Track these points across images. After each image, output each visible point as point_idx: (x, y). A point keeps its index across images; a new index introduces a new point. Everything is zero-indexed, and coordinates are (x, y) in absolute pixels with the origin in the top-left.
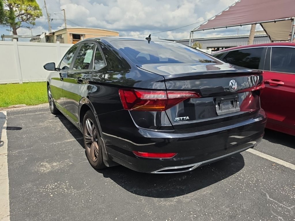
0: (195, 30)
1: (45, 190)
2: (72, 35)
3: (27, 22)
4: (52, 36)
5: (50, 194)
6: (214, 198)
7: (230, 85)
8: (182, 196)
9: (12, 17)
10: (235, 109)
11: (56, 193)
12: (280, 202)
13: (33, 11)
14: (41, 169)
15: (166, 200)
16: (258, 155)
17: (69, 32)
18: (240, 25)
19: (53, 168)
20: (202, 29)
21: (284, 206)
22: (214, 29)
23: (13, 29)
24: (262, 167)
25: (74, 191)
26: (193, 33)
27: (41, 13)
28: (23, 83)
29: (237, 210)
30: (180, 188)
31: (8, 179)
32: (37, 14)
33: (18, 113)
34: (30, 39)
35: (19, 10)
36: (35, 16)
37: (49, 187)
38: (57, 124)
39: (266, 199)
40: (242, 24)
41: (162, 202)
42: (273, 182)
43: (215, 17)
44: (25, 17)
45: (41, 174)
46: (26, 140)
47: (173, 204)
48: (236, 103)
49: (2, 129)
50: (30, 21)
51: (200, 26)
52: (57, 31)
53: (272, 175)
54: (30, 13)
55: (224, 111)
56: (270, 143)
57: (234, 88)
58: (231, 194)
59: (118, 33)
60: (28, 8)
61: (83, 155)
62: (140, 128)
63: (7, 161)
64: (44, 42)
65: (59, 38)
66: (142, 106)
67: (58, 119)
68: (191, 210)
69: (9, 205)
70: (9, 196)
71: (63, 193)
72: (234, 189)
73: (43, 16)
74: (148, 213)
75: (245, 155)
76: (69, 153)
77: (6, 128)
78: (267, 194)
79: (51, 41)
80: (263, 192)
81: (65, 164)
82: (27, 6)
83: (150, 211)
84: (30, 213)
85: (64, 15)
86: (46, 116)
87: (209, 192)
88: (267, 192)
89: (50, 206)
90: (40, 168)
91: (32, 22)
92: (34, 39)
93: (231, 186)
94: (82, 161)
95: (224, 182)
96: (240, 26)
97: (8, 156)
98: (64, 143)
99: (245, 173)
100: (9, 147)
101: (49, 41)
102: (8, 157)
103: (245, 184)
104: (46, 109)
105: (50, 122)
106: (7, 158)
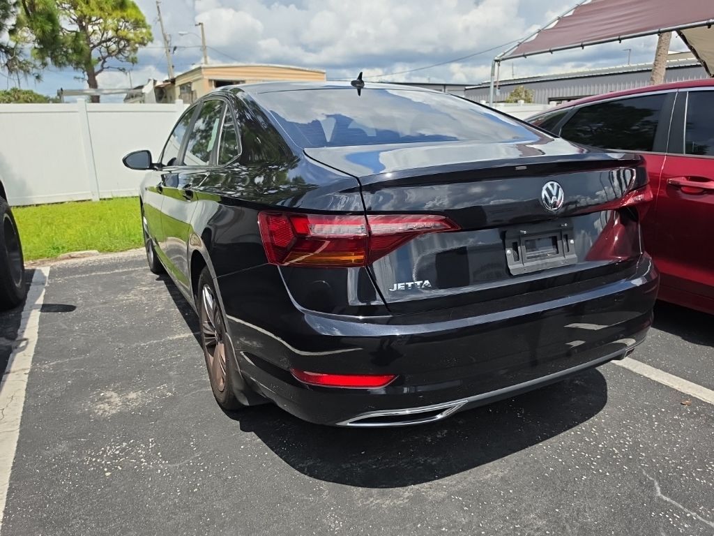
0: (504, 57)
1: (96, 461)
2: (213, 83)
3: (118, 58)
4: (169, 88)
5: (106, 470)
6: (511, 491)
7: (543, 197)
8: (426, 485)
9: (78, 47)
10: (562, 258)
11: (120, 468)
12: (689, 509)
13: (132, 31)
14: (98, 407)
15: (383, 495)
16: (646, 375)
17: (207, 75)
18: (617, 37)
19: (127, 405)
20: (522, 54)
21: (699, 518)
22: (551, 51)
23: (88, 75)
24: (655, 407)
25: (163, 465)
26: (499, 65)
27: (150, 35)
28: (100, 199)
29: (568, 527)
30: (425, 461)
31: (18, 430)
32: (141, 36)
33: (74, 270)
34: (125, 95)
35: (100, 30)
36: (136, 43)
37: (107, 454)
38: (158, 296)
39: (651, 498)
40: (621, 37)
41: (372, 499)
42: (679, 450)
43: (557, 21)
44: (114, 47)
45: (96, 421)
46: (78, 337)
47: (400, 504)
48: (565, 243)
49: (31, 310)
50: (126, 55)
51: (518, 45)
52: (181, 76)
53: (676, 432)
54: (125, 36)
55: (530, 265)
56: (687, 343)
57: (555, 202)
58: (558, 482)
59: (324, 73)
60: (121, 24)
61: (202, 374)
62: (303, 311)
63: (25, 387)
64: (152, 103)
65: (185, 91)
66: (312, 254)
67: (162, 285)
68: (443, 521)
69: (6, 497)
70: (11, 474)
71: (136, 469)
72: (569, 467)
73: (154, 41)
74: (333, 526)
75: (612, 375)
76: (170, 369)
77: (41, 307)
78: (656, 484)
79: (169, 99)
80: (645, 477)
81: (155, 396)
82: (118, 21)
83: (337, 522)
84: (48, 517)
85: (201, 36)
86: (138, 277)
87: (501, 475)
88: (657, 479)
89: (98, 501)
90: (97, 405)
91: (130, 57)
92: (132, 97)
93: (560, 460)
94: (195, 389)
95: (544, 447)
96: (618, 41)
97: (31, 374)
98: (164, 344)
99: (604, 423)
100: (37, 352)
101: (163, 99)
102: (29, 378)
103: (601, 454)
104: (141, 261)
105: (144, 293)
106: (27, 380)
